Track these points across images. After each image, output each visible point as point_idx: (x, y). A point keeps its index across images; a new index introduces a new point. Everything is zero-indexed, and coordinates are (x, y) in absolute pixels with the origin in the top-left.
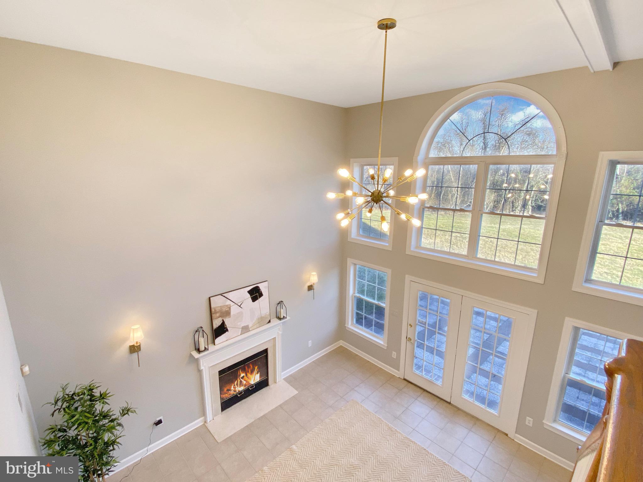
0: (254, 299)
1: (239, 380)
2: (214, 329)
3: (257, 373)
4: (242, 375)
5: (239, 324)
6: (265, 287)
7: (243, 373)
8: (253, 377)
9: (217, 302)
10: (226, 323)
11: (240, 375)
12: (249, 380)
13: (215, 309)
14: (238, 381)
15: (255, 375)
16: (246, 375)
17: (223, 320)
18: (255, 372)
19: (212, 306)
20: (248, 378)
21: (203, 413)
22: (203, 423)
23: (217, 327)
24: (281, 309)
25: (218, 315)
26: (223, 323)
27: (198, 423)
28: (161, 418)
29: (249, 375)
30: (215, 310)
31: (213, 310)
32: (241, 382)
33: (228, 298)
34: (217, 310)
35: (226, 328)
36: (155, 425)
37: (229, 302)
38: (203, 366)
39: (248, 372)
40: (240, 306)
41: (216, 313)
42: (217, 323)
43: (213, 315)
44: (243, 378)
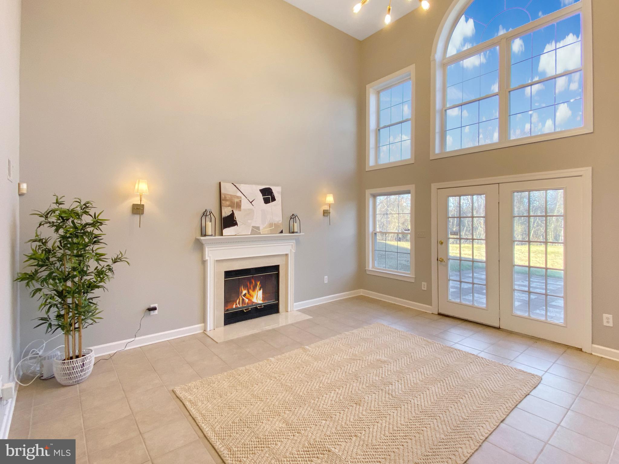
0: (267, 201)
1: (241, 298)
2: (223, 217)
3: (260, 289)
4: (245, 292)
5: (249, 221)
6: (278, 192)
7: (245, 290)
8: (255, 295)
9: (228, 189)
10: (236, 215)
11: (242, 292)
12: (251, 298)
13: (225, 194)
14: (239, 299)
15: (258, 291)
16: (249, 292)
17: (233, 211)
18: (258, 287)
19: (222, 191)
20: (250, 295)
21: (204, 320)
22: (202, 331)
23: (227, 216)
24: (294, 223)
25: (228, 203)
26: (232, 215)
27: (196, 329)
28: (156, 305)
29: (251, 291)
30: (225, 197)
31: (223, 196)
32: (243, 300)
33: (239, 189)
34: (228, 197)
35: (236, 221)
36: (147, 311)
37: (239, 194)
38: (208, 257)
39: (250, 288)
40: (251, 203)
41: (226, 200)
42: (226, 212)
43: (223, 202)
44: (245, 295)
